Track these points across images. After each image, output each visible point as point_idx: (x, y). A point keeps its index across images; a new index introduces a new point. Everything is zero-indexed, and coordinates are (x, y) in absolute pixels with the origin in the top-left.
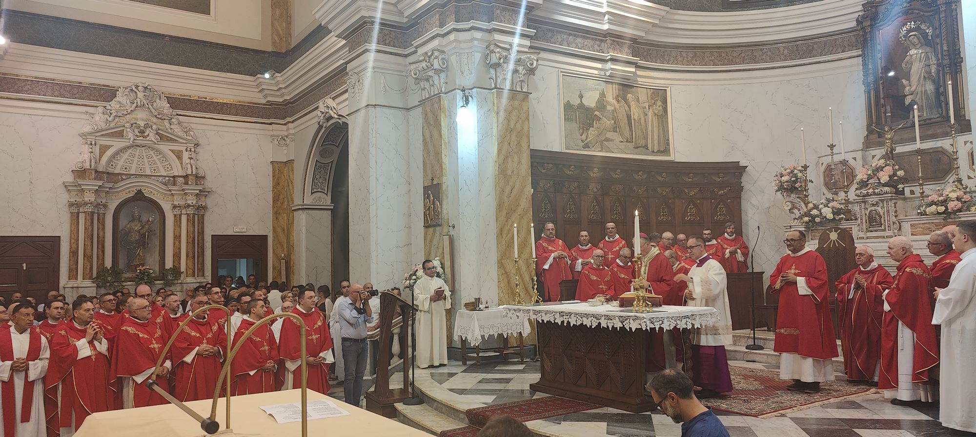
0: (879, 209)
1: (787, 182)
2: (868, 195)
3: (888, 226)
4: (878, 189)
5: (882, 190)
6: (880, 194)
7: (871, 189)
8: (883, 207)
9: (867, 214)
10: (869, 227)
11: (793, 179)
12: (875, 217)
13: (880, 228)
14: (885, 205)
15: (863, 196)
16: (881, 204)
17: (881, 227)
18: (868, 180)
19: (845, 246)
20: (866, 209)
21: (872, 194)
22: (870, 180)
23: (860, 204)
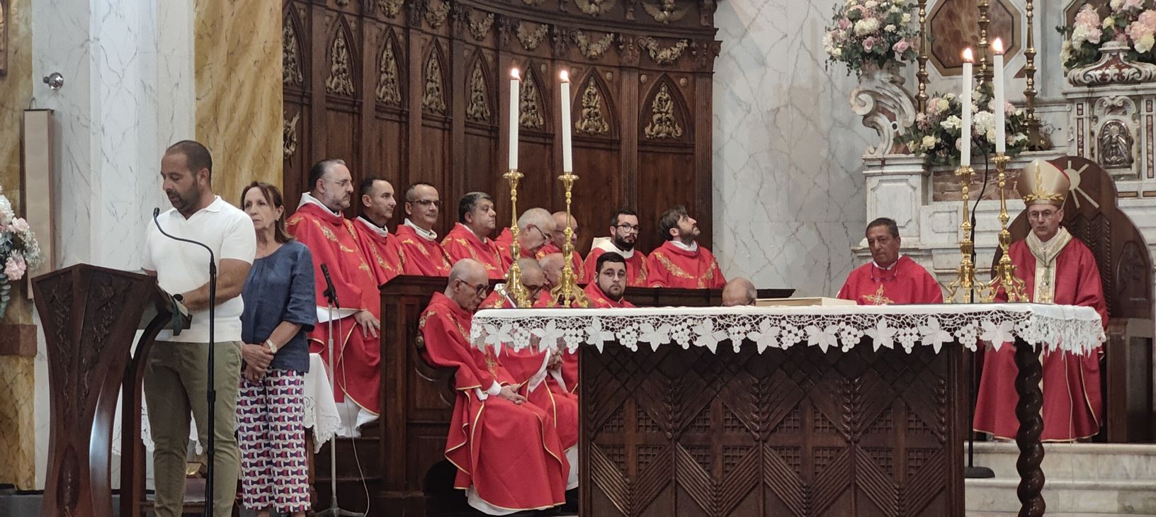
0: (1126, 121)
1: (872, 35)
2: (1104, 81)
3: (1148, 167)
4: (1130, 67)
5: (1139, 72)
6: (1134, 81)
7: (1112, 66)
8: (1137, 116)
9: (1097, 133)
11: (890, 28)
12: (1117, 142)
14: (1144, 112)
15: (1089, 85)
16: (1132, 109)
18: (1102, 42)
19: (1097, 206)
20: (1094, 119)
21: (1112, 80)
22: (1109, 43)
23: (1080, 107)
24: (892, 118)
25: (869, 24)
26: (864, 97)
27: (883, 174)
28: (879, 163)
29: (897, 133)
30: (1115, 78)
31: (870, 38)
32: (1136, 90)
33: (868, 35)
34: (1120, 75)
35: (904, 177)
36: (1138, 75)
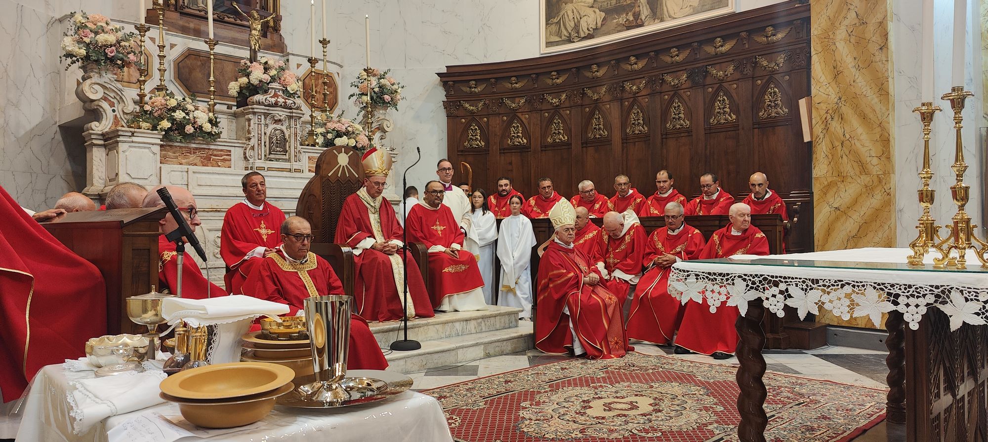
0: (284, 128)
1: (114, 46)
2: (276, 105)
3: (295, 156)
5: (295, 103)
6: (290, 108)
8: (289, 127)
9: (268, 134)
10: (270, 153)
12: (280, 140)
13: (284, 157)
14: (292, 125)
15: (269, 105)
16: (286, 123)
17: (285, 155)
18: (269, 83)
19: (357, 176)
20: (266, 125)
21: (281, 105)
22: (273, 84)
23: (260, 117)
24: (112, 105)
25: (111, 38)
26: (96, 87)
27: (132, 142)
28: (130, 134)
29: (116, 115)
30: (283, 104)
31: (113, 48)
32: (292, 113)
33: (111, 46)
34: (285, 103)
35: (148, 146)
36: (294, 105)
